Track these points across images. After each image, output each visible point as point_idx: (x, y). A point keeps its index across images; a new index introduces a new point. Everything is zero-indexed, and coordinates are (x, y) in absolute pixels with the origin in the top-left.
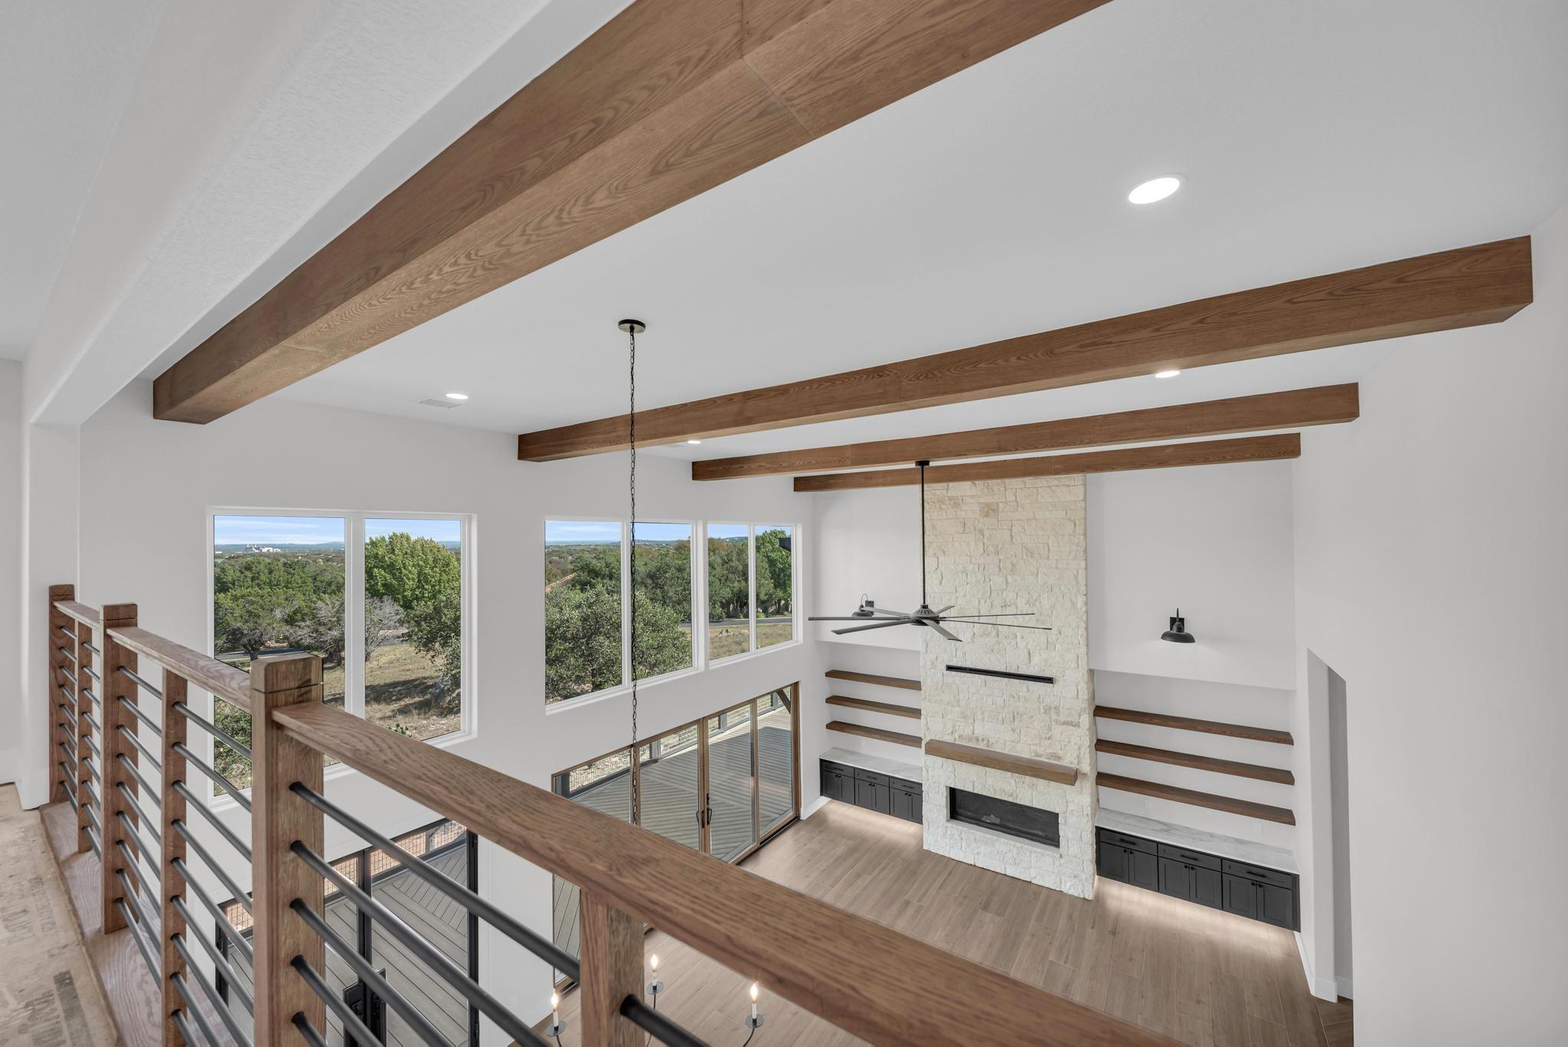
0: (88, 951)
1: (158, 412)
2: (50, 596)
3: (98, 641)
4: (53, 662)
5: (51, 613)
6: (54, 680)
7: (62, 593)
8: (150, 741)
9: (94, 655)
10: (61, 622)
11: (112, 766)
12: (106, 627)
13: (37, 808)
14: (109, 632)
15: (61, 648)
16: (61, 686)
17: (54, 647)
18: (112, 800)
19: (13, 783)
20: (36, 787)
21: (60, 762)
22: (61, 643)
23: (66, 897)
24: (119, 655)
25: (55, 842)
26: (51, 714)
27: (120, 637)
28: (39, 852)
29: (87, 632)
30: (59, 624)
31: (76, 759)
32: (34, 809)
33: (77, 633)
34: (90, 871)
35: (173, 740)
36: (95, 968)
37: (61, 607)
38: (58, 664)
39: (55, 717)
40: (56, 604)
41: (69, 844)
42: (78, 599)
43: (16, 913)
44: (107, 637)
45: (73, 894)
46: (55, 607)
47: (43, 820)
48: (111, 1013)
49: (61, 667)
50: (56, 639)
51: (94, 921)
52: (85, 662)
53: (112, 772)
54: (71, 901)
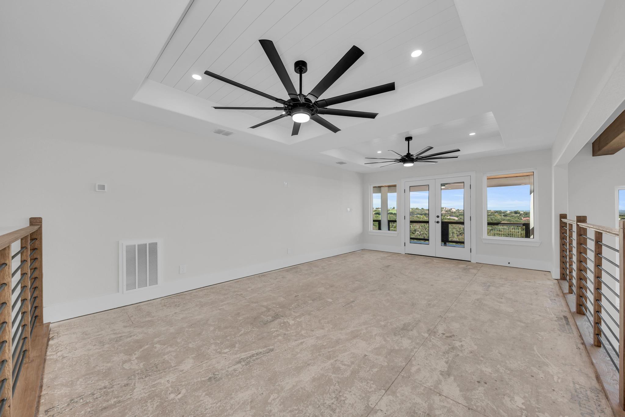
0: (572, 315)
1: (594, 154)
2: (560, 217)
3: (575, 228)
4: (561, 237)
5: (560, 222)
6: (561, 243)
7: (563, 216)
8: (591, 255)
9: (573, 233)
10: (563, 225)
11: (579, 264)
12: (577, 222)
13: (557, 279)
14: (578, 223)
15: (563, 233)
16: (563, 245)
17: (561, 233)
18: (579, 274)
19: (550, 272)
20: (556, 274)
21: (563, 268)
22: (563, 231)
23: (566, 301)
24: (581, 231)
25: (562, 288)
26: (560, 253)
27: (582, 225)
28: (558, 289)
29: (571, 225)
30: (563, 226)
31: (568, 273)
32: (556, 279)
33: (568, 234)
34: (572, 299)
35: (597, 253)
36: (574, 319)
37: (564, 220)
38: (563, 238)
39: (561, 254)
40: (562, 219)
41: (566, 290)
42: (568, 218)
43: (553, 299)
44: (578, 225)
45: (567, 301)
46: (561, 220)
47: (558, 282)
48: (578, 330)
49: (563, 239)
50: (562, 230)
51: (574, 309)
52: (570, 236)
53: (579, 266)
54: (567, 302)
